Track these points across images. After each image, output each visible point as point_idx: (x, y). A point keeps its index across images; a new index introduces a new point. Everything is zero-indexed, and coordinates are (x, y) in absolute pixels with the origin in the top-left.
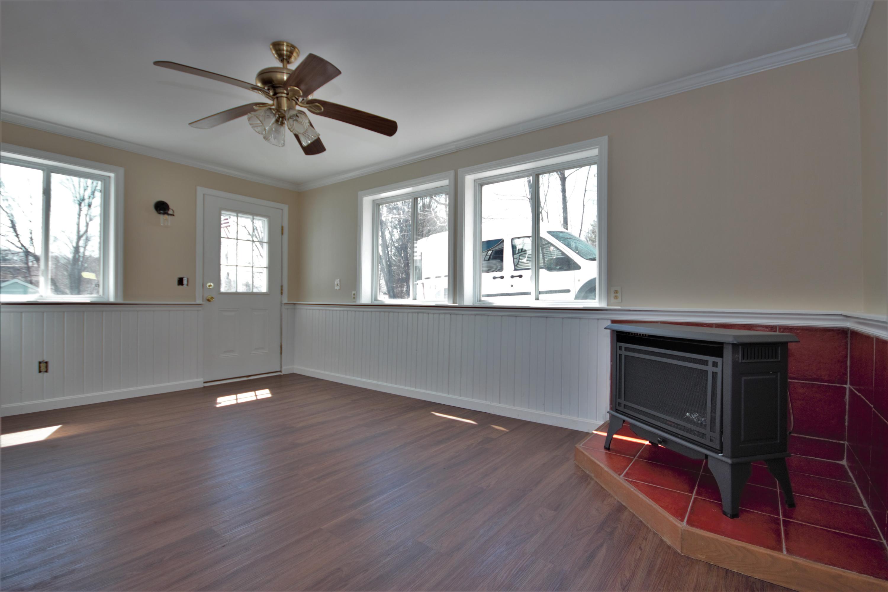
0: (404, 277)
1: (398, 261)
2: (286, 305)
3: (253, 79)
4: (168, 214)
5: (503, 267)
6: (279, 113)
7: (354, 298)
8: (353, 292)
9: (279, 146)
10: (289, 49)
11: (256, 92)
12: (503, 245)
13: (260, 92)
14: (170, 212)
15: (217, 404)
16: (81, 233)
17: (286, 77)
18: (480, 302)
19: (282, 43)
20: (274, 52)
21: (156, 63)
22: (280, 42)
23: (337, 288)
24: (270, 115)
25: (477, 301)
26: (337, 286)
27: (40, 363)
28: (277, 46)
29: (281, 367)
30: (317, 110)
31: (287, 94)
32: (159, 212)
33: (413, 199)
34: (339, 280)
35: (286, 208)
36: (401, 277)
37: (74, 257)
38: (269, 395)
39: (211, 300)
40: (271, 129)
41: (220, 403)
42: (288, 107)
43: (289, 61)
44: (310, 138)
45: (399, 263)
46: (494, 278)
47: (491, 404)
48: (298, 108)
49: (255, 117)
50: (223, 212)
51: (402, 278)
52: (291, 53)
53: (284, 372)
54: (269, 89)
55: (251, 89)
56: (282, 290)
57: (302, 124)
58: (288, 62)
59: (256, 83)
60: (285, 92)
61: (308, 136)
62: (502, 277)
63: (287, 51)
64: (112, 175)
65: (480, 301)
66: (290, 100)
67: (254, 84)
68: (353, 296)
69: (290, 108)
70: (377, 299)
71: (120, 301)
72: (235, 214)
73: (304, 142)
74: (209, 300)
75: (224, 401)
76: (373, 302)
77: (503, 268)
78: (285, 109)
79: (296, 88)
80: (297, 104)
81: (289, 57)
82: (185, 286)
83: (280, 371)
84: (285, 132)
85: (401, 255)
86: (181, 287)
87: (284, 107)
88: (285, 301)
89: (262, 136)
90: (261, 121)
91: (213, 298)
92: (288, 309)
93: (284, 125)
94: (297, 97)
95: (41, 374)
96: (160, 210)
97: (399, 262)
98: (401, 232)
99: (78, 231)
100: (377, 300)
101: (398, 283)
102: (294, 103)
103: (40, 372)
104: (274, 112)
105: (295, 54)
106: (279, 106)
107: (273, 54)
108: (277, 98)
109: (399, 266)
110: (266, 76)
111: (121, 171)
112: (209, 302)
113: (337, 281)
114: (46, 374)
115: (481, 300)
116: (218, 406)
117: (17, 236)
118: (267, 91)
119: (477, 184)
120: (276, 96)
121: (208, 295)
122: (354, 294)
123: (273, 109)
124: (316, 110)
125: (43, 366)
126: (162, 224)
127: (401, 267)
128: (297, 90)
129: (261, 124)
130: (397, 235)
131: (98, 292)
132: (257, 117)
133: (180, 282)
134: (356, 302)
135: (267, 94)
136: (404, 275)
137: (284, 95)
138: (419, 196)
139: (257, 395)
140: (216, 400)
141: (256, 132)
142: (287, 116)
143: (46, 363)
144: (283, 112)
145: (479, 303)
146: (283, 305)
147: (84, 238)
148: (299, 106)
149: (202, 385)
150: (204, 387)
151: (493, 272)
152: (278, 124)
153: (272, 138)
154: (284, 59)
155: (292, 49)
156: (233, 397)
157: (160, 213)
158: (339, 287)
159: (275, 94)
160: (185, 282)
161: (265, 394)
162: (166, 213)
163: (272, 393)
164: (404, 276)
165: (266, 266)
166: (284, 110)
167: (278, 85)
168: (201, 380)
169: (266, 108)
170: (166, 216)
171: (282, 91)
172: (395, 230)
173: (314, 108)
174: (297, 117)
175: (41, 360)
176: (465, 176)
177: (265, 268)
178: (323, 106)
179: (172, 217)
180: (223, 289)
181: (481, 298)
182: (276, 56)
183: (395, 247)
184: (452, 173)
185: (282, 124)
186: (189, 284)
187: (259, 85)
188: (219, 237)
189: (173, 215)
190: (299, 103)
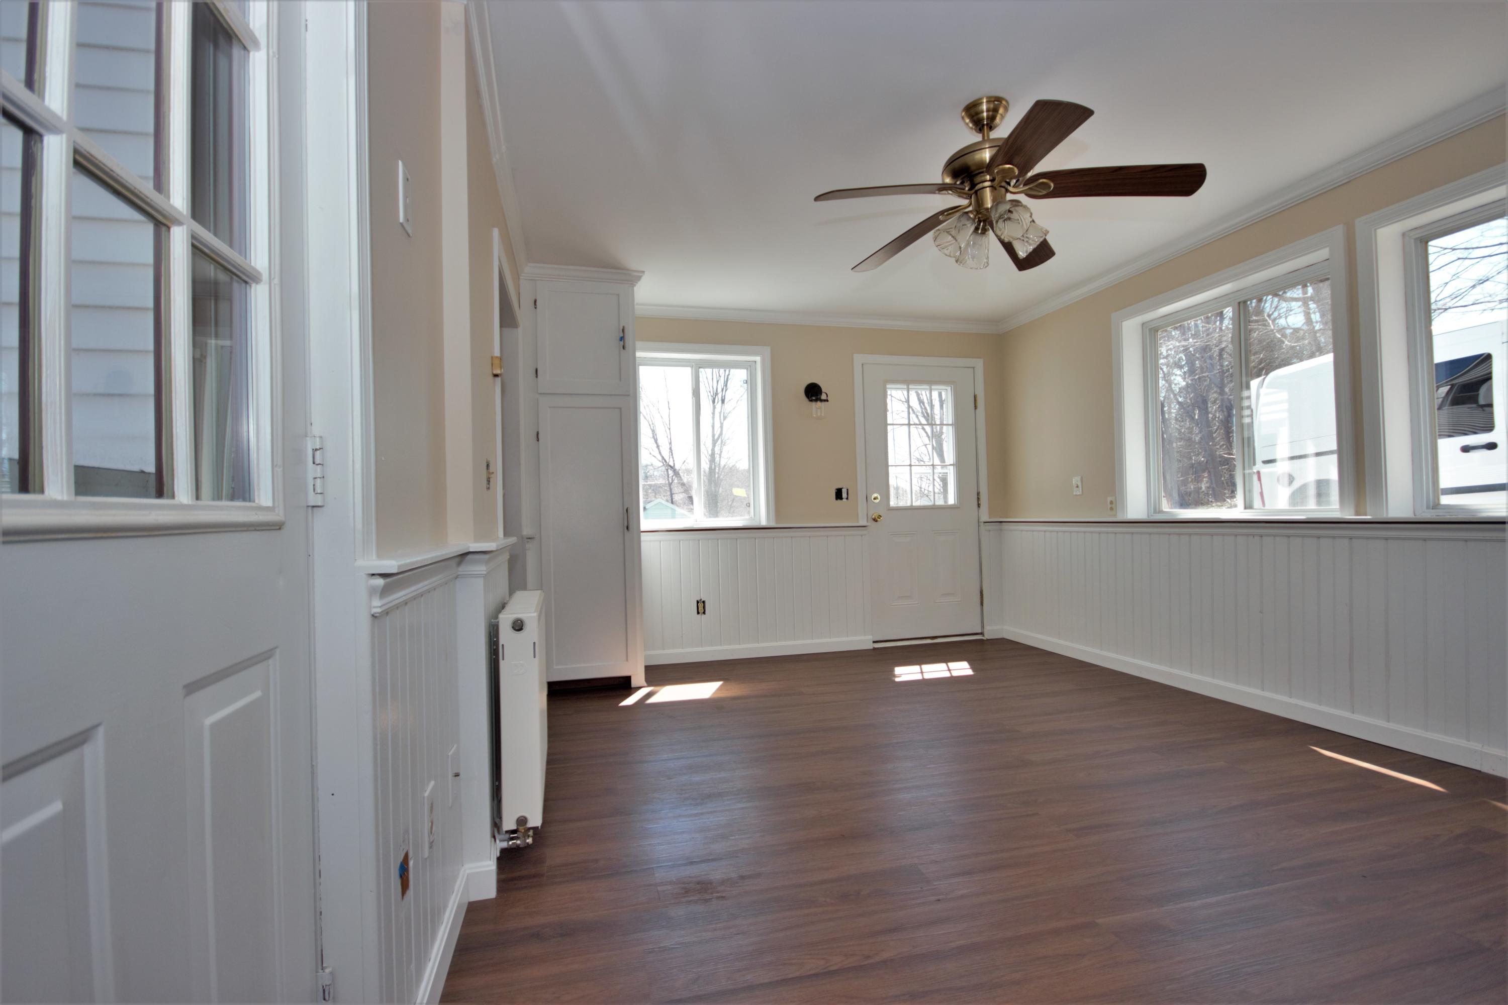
0: (1203, 461)
1: (1187, 431)
2: (986, 524)
3: (936, 175)
4: (822, 401)
5: (1493, 420)
6: (980, 216)
7: (1111, 509)
8: (1109, 499)
9: (981, 268)
10: (992, 106)
11: (945, 194)
12: (1490, 366)
13: (950, 192)
14: (823, 397)
15: (895, 676)
16: (716, 437)
17: (989, 153)
18: (1436, 509)
19: (980, 102)
20: (967, 121)
21: (817, 198)
22: (975, 101)
23: (1078, 492)
24: (967, 223)
25: (1428, 508)
26: (1077, 489)
27: (698, 602)
28: (972, 111)
29: (983, 627)
30: (1041, 190)
31: (992, 180)
32: (811, 399)
33: (1236, 305)
34: (1080, 477)
35: (979, 364)
36: (1193, 461)
37: (710, 468)
38: (970, 672)
39: (879, 520)
40: (968, 244)
41: (899, 676)
42: (994, 200)
43: (992, 125)
44: (1031, 241)
45: (1189, 435)
46: (1466, 449)
47: (1483, 750)
48: (1009, 197)
49: (946, 233)
50: (888, 386)
51: (1200, 463)
52: (995, 110)
53: (987, 636)
54: (962, 183)
55: (937, 192)
56: (978, 499)
57: (1019, 223)
58: (991, 128)
59: (943, 180)
60: (988, 177)
61: (1027, 239)
62: (1492, 446)
63: (988, 111)
64: (758, 359)
65: (1436, 505)
66: (997, 188)
67: (940, 182)
68: (1109, 506)
69: (997, 201)
70: (1159, 508)
71: (773, 524)
72: (905, 387)
73: (1021, 252)
74: (875, 520)
75: (906, 673)
76: (1152, 516)
77: (1493, 422)
78: (989, 206)
79: (1008, 166)
80: (1007, 191)
81: (992, 119)
82: (844, 500)
83: (982, 634)
84: (989, 243)
85: (1192, 418)
86: (839, 501)
87: (987, 204)
88: (985, 517)
89: (953, 260)
90: (953, 237)
91: (881, 516)
92: (989, 531)
93: (987, 233)
94: (1008, 180)
95: (699, 616)
96: (812, 396)
97: (1188, 433)
98: (1192, 371)
99: (713, 436)
100: (1161, 512)
101: (1189, 475)
102: (1003, 190)
103: (698, 613)
104: (972, 216)
105: (1001, 111)
106: (979, 203)
107: (967, 124)
108: (976, 192)
109: (1190, 439)
110: (957, 164)
111: (767, 350)
112: (876, 523)
113: (1076, 480)
114: (703, 616)
115: (1439, 504)
116: (897, 680)
117: (658, 447)
118: (961, 187)
119: (1412, 241)
120: (975, 192)
121: (874, 513)
122: (1111, 502)
123: (970, 212)
124: (1040, 192)
125: (701, 605)
126: (815, 416)
127: (1194, 441)
128: (1009, 168)
129: (954, 241)
130: (1179, 380)
131: (749, 513)
132: (948, 232)
133: (839, 494)
134: (1115, 516)
135: (960, 193)
136: (1203, 457)
137: (987, 184)
138: (1249, 297)
139: (950, 669)
140: (893, 671)
141: (946, 255)
142: (994, 216)
143: (704, 602)
144: (985, 212)
145: (1434, 511)
146: (982, 524)
147: (719, 441)
148: (1012, 193)
149: (871, 646)
150: (874, 649)
151: (1466, 434)
152: (978, 233)
153: (969, 258)
154: (983, 125)
155: (997, 103)
156: (915, 668)
157: (811, 401)
158: (1081, 490)
159: (973, 186)
160: (844, 495)
161: (961, 669)
162: (819, 399)
163: (972, 668)
164: (1203, 459)
165: (952, 463)
166: (987, 209)
167: (977, 172)
168: (870, 638)
169: (958, 215)
170: (819, 403)
171: (983, 179)
172: (1177, 372)
173: (1038, 189)
174: (1009, 214)
175: (699, 599)
176: (1375, 230)
177: (951, 465)
178: (1053, 181)
179: (826, 403)
180: (893, 503)
181: (1439, 499)
182: (971, 125)
183: (1179, 403)
184: (1338, 232)
185: (984, 231)
186: (849, 498)
187: (948, 180)
188: (886, 424)
189: (827, 401)
190: (1011, 189)
